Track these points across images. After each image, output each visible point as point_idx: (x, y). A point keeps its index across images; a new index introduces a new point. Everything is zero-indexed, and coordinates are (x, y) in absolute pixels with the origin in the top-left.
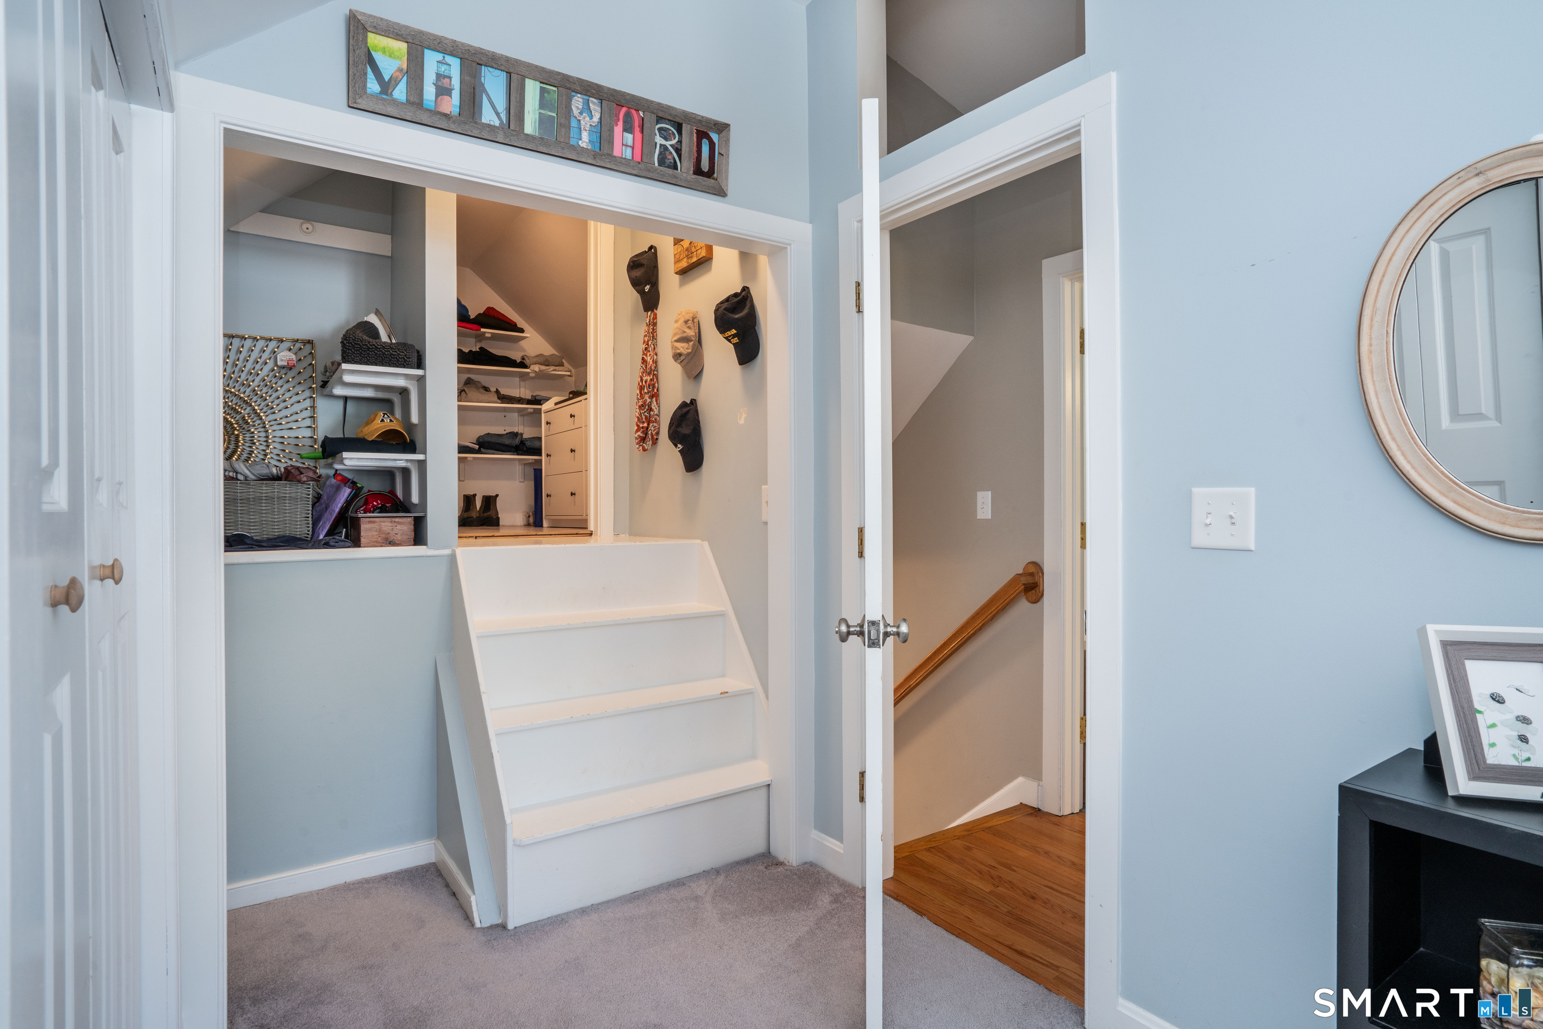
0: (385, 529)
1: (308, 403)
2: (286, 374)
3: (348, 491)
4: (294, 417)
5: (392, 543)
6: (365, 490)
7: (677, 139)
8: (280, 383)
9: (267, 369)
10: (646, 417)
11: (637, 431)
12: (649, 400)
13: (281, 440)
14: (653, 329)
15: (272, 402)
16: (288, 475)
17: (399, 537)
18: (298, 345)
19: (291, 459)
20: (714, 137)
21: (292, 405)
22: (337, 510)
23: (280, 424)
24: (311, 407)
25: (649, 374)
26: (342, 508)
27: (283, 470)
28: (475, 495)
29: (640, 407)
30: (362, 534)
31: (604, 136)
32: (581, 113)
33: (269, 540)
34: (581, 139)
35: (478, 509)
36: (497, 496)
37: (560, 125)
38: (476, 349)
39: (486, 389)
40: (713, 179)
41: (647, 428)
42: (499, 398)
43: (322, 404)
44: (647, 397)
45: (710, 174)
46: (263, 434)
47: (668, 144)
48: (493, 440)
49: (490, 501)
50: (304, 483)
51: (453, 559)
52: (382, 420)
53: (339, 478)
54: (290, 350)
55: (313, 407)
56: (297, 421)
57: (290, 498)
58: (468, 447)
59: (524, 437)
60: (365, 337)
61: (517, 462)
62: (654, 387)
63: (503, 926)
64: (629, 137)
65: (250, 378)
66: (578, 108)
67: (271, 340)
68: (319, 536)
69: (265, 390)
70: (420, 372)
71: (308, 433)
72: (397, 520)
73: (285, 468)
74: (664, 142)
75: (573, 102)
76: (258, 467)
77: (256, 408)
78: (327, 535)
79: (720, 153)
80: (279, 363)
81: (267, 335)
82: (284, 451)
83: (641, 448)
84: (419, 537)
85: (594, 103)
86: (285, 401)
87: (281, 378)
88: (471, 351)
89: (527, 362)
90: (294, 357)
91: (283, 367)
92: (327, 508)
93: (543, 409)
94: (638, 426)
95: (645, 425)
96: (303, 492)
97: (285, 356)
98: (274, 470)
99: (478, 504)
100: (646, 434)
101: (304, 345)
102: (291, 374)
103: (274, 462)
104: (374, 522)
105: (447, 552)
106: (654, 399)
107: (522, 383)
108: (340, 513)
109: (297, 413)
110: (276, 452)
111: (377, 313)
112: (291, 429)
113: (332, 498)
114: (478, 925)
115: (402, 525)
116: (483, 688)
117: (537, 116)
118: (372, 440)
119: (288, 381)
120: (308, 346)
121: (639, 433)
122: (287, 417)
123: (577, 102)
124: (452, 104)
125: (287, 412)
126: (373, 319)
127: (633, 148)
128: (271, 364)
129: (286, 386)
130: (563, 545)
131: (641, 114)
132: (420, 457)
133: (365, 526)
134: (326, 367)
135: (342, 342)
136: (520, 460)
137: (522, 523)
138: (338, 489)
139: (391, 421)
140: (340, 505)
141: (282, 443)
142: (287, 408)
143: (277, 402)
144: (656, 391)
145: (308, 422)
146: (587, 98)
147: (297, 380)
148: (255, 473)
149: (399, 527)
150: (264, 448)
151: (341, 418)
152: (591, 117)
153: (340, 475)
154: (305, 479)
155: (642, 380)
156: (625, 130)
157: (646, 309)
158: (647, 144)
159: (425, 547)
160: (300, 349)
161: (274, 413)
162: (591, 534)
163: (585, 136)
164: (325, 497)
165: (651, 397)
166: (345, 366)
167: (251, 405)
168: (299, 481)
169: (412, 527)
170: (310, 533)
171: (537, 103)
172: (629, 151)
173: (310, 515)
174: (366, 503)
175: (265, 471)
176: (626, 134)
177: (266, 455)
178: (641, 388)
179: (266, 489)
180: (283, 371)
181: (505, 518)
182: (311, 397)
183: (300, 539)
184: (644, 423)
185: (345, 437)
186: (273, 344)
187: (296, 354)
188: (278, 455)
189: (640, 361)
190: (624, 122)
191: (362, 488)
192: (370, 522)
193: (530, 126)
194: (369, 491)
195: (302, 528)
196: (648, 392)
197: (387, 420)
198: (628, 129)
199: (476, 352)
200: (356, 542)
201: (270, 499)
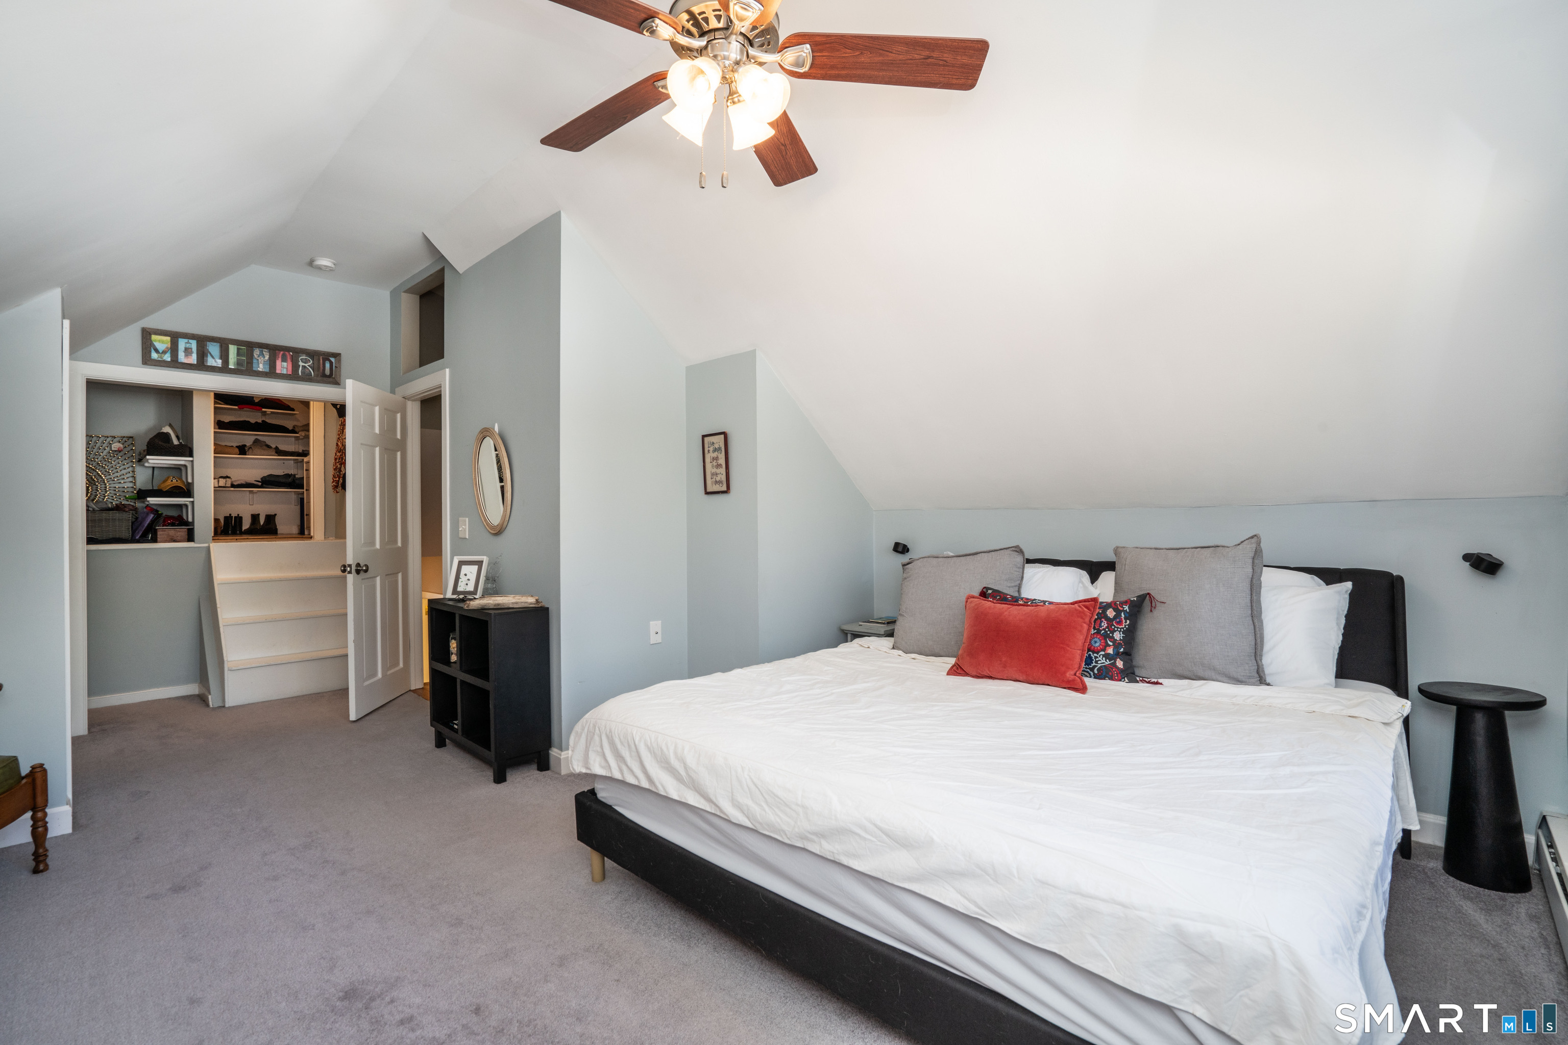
0: (171, 534)
1: (131, 469)
2: (117, 455)
3: (152, 516)
4: (122, 477)
5: (175, 541)
6: (164, 515)
7: (311, 362)
8: (113, 459)
9: (105, 452)
10: (338, 475)
11: (333, 482)
12: (339, 466)
13: (114, 489)
14: (343, 428)
15: (109, 469)
16: (119, 508)
17: (179, 538)
18: (124, 439)
19: (120, 499)
20: (333, 360)
21: (120, 471)
22: (146, 525)
23: (114, 480)
24: (132, 472)
25: (339, 452)
26: (149, 524)
27: (115, 505)
28: (259, 515)
29: (334, 469)
30: (158, 536)
31: (272, 364)
32: (259, 356)
33: (106, 540)
34: (259, 367)
35: (262, 523)
36: (276, 515)
37: (248, 363)
38: (260, 421)
39: (269, 447)
40: (332, 378)
41: (339, 481)
42: (276, 452)
43: (139, 470)
44: (338, 464)
45: (331, 375)
46: (103, 486)
47: (306, 365)
48: (272, 479)
49: (270, 518)
50: (127, 512)
51: (208, 549)
52: (172, 481)
53: (149, 508)
54: (120, 442)
55: (133, 472)
56: (124, 479)
57: (119, 519)
58: (253, 484)
59: (297, 476)
60: (160, 443)
61: (293, 493)
62: (342, 459)
63: (224, 707)
64: (285, 364)
65: (96, 457)
66: (257, 354)
67: (108, 437)
68: (135, 537)
69: (104, 463)
70: (191, 459)
71: (131, 485)
72: (178, 530)
73: (116, 504)
74: (304, 364)
75: (254, 352)
76: (100, 504)
77: (99, 472)
78: (140, 537)
79: (335, 367)
80: (113, 449)
81: (106, 435)
82: (116, 494)
83: (335, 491)
84: (190, 537)
85: (265, 351)
86: (117, 469)
87: (114, 457)
88: (256, 422)
89: (297, 430)
90: (122, 446)
91: (116, 451)
92: (140, 524)
93: (305, 460)
94: (333, 479)
95: (337, 479)
96: (128, 516)
97: (116, 446)
98: (110, 506)
99: (262, 521)
100: (338, 484)
101: (128, 440)
102: (121, 454)
103: (110, 500)
104: (165, 531)
105: (206, 545)
106: (343, 465)
107: (296, 442)
108: (147, 527)
109: (124, 475)
110: (111, 495)
111: (170, 426)
112: (120, 483)
113: (144, 519)
114: (211, 706)
115: (182, 531)
116: (218, 606)
117: (236, 360)
118: (166, 491)
119: (118, 458)
120: (131, 439)
121: (334, 483)
122: (118, 477)
123: (257, 352)
124: (193, 359)
125: (118, 474)
126: (167, 429)
127: (287, 369)
128: (108, 449)
129: (117, 461)
130: (275, 542)
131: (291, 353)
132: (191, 499)
133: (159, 533)
134: (140, 452)
135: (147, 445)
136: (294, 492)
137: (297, 532)
138: (147, 514)
139: (177, 481)
140: (147, 523)
141: (115, 490)
142: (118, 472)
143: (112, 469)
144: (344, 461)
145: (131, 479)
146: (261, 349)
147: (123, 458)
148: (99, 507)
149: (179, 533)
150: (104, 493)
151: (151, 477)
152: (264, 357)
153: (149, 507)
154: (127, 510)
155: (336, 455)
156: (283, 361)
157: (340, 417)
158: (295, 367)
159: (193, 543)
160: (126, 441)
161: (110, 475)
162: (311, 538)
163: (261, 366)
164: (140, 519)
165: (341, 464)
166: (148, 457)
167: (96, 471)
168: (124, 511)
169: (186, 533)
170: (130, 536)
171: (236, 355)
172: (285, 370)
173: (130, 528)
174: (164, 521)
175: (105, 506)
176: (283, 363)
177: (105, 497)
178: (336, 459)
179: (104, 515)
180: (116, 453)
181: (281, 529)
182: (132, 466)
183: (125, 539)
184: (336, 478)
185: (154, 488)
186: (108, 440)
187: (123, 444)
188: (113, 497)
189: (335, 444)
190: (282, 358)
191: (162, 514)
192: (162, 531)
193: (231, 366)
194: (166, 515)
195: (126, 534)
196: (339, 462)
197: (174, 481)
198: (284, 360)
199: (260, 423)
200: (154, 540)
201: (107, 520)
